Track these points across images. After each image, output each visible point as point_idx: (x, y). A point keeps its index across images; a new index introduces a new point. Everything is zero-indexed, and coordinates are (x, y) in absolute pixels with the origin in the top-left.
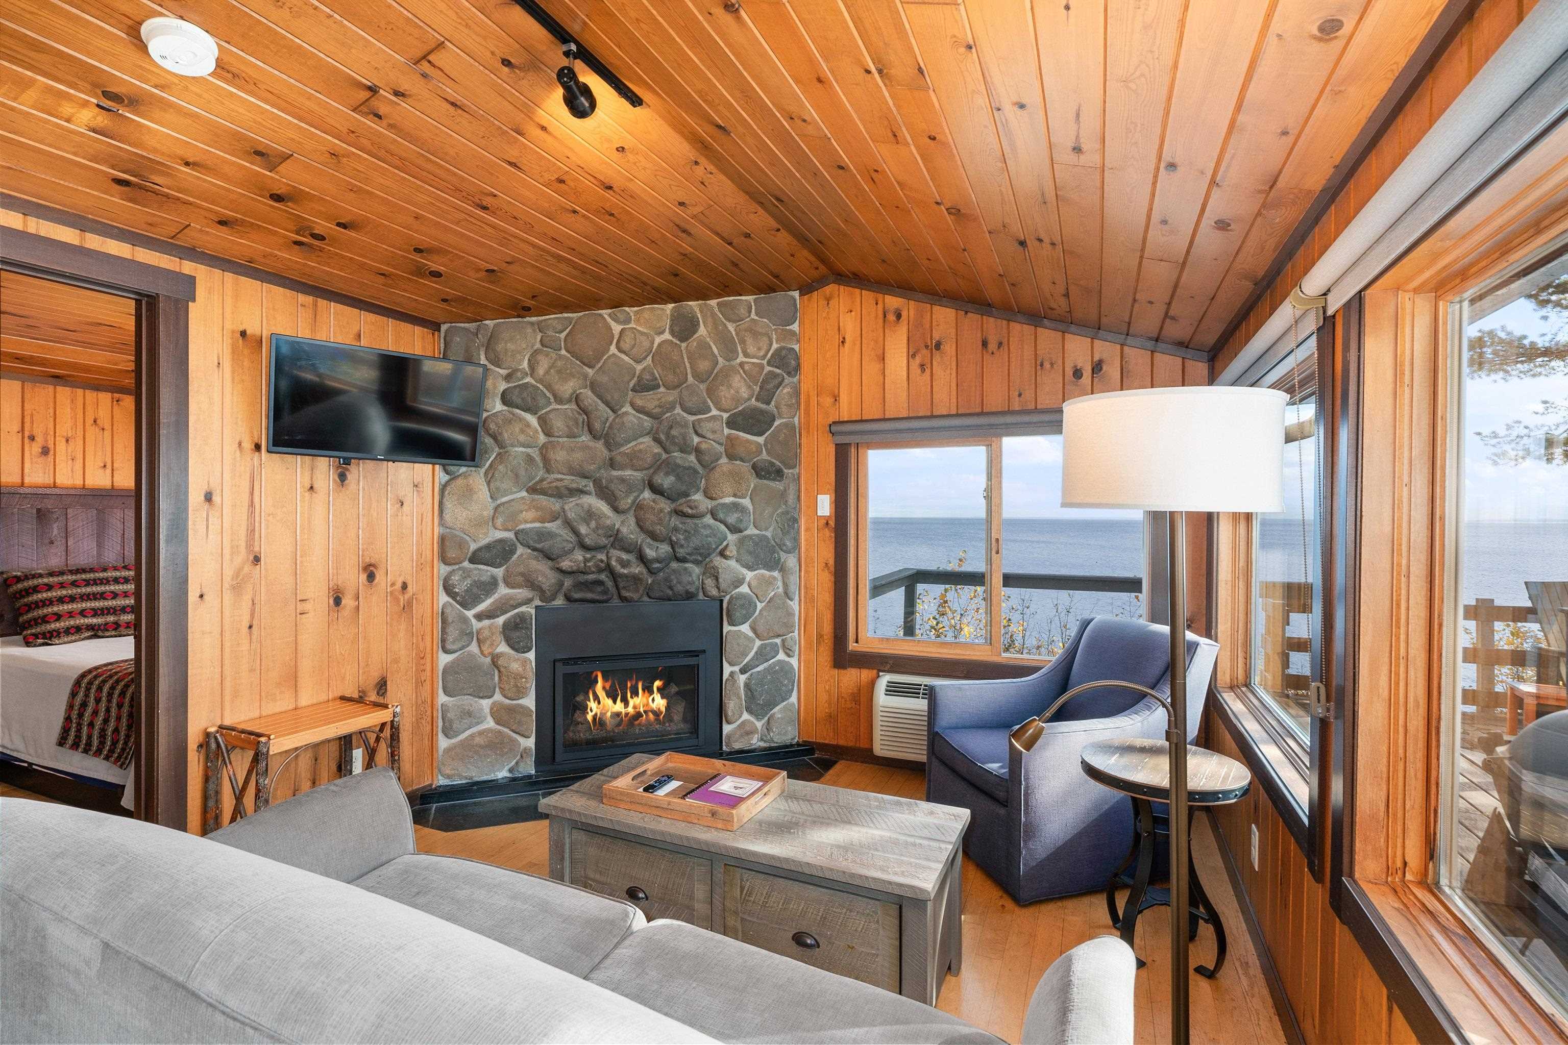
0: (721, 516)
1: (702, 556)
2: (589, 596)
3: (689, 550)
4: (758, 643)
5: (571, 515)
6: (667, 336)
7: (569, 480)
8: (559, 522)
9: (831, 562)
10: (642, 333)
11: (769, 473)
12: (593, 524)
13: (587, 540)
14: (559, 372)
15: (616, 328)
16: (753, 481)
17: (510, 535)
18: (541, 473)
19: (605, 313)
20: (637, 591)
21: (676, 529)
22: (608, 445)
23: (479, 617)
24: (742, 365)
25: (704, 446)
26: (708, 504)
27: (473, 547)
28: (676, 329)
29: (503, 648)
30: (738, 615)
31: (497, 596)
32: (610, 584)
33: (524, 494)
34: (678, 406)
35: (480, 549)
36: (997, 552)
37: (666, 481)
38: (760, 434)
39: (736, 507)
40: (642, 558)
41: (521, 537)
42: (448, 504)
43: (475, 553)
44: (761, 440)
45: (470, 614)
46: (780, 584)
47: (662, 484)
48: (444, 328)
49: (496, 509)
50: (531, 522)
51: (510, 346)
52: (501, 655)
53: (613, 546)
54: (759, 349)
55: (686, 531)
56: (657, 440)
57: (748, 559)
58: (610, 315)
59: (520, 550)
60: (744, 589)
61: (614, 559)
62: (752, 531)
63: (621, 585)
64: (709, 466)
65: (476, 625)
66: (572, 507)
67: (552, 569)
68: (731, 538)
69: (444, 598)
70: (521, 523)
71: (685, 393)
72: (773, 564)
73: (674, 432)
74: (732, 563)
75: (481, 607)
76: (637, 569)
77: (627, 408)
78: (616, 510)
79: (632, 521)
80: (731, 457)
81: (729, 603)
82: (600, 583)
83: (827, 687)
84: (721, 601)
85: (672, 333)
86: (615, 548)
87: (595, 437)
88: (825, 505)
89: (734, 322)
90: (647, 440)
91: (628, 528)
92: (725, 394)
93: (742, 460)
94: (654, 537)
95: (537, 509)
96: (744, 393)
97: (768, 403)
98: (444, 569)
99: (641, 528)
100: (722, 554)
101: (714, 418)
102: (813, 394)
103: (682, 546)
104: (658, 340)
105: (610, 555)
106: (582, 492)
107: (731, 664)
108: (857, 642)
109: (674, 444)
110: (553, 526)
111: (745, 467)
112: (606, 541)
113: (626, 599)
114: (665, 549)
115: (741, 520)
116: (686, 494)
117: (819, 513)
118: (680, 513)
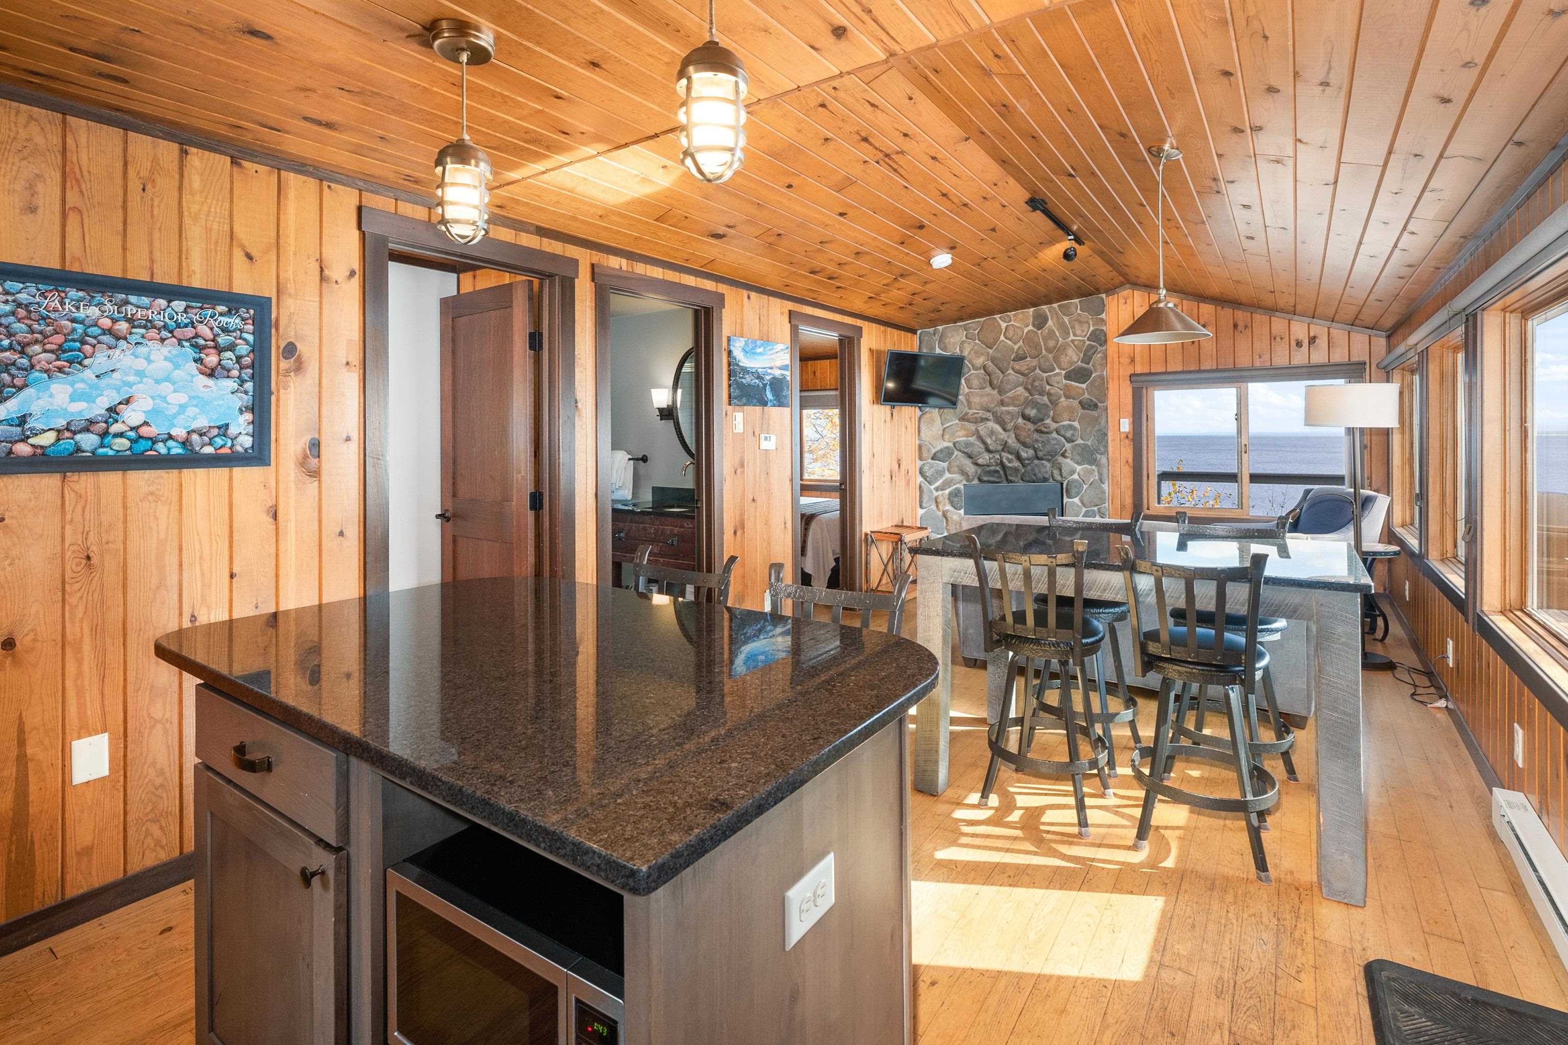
0: (1062, 432)
1: (1051, 456)
2: (992, 479)
3: (1044, 453)
4: (1084, 509)
5: (982, 433)
6: (1031, 327)
7: (982, 414)
8: (975, 437)
9: (1131, 460)
10: (1018, 327)
11: (1090, 406)
12: (994, 438)
13: (990, 447)
14: (976, 353)
15: (1004, 325)
16: (1081, 411)
17: (951, 445)
18: (967, 410)
19: (997, 317)
20: (1017, 476)
21: (1037, 441)
22: (1000, 393)
23: (937, 489)
24: (1073, 341)
25: (1052, 391)
26: (1054, 426)
27: (934, 451)
28: (1036, 323)
29: (948, 507)
30: (1073, 492)
31: (944, 478)
32: (1002, 472)
33: (957, 422)
34: (1038, 368)
35: (937, 452)
36: (1246, 451)
37: (1032, 412)
38: (1084, 383)
39: (1071, 427)
40: (1019, 458)
41: (956, 446)
42: (923, 428)
43: (935, 454)
44: (1084, 386)
45: (932, 487)
46: (1096, 474)
47: (1029, 415)
48: (919, 332)
49: (944, 430)
50: (961, 437)
51: (952, 340)
52: (947, 511)
53: (1003, 450)
54: (1083, 331)
55: (1042, 442)
56: (1026, 389)
57: (1078, 458)
58: (1000, 318)
59: (956, 453)
60: (1076, 476)
61: (1005, 458)
62: (1080, 441)
63: (1008, 473)
64: (1054, 403)
65: (936, 494)
66: (983, 429)
67: (972, 463)
68: (1068, 446)
69: (920, 479)
70: (956, 438)
71: (1042, 360)
72: (1093, 461)
73: (1036, 384)
74: (1068, 461)
75: (937, 484)
76: (1016, 464)
77: (1010, 371)
78: (1005, 430)
79: (1013, 435)
80: (1067, 397)
81: (1067, 485)
82: (997, 472)
84: (1062, 484)
85: (1034, 325)
86: (1005, 452)
87: (993, 389)
88: (1126, 425)
89: (1068, 316)
90: (1020, 390)
91: (1012, 441)
92: (1064, 360)
93: (1074, 399)
94: (1024, 444)
95: (965, 430)
96: (1075, 358)
97: (1088, 364)
98: (919, 463)
99: (1018, 440)
100: (1063, 455)
101: (1057, 374)
102: (1116, 356)
103: (1040, 451)
104: (1026, 330)
105: (1002, 456)
106: (988, 420)
108: (1148, 509)
109: (1036, 390)
110: (972, 439)
111: (1075, 403)
112: (1000, 448)
113: (1011, 482)
114: (1031, 452)
115: (1073, 435)
116: (1042, 420)
117: (1122, 430)
118: (1039, 431)
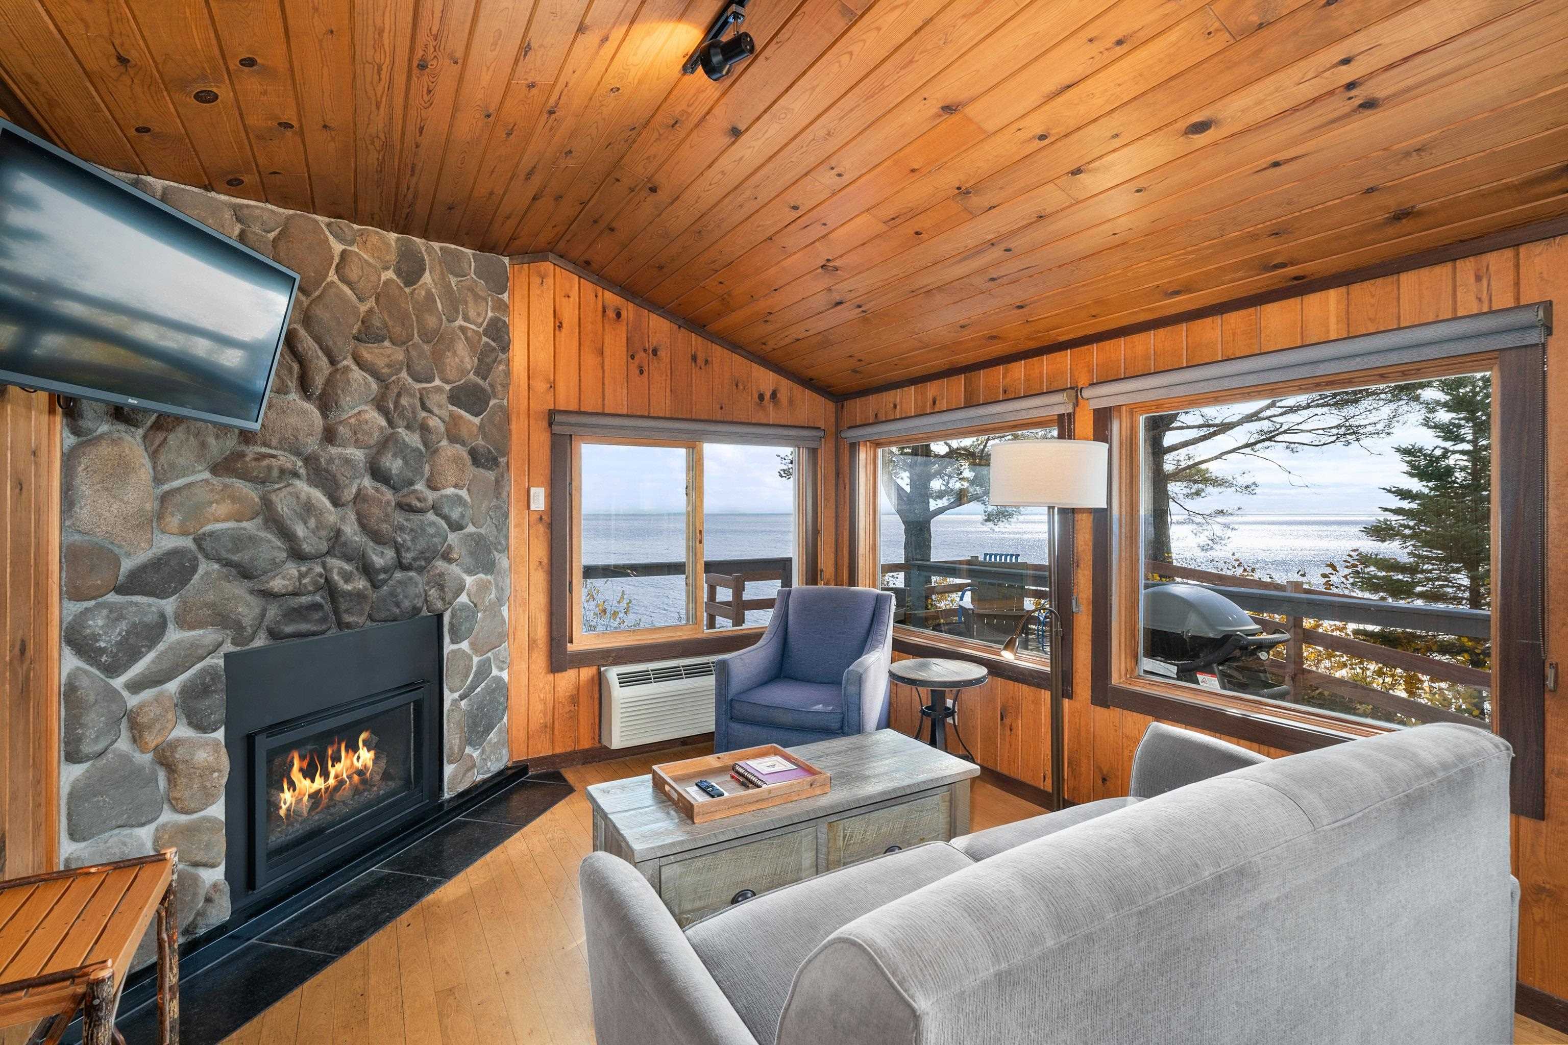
0: (446, 510)
1: (425, 561)
2: (304, 627)
3: (413, 554)
4: (476, 660)
5: (279, 509)
6: (390, 274)
7: (279, 459)
8: (261, 520)
9: (545, 560)
10: (365, 264)
11: (485, 460)
12: (312, 522)
13: (305, 546)
15: (337, 246)
16: (471, 470)
17: (187, 543)
18: (239, 443)
19: (322, 220)
20: (361, 613)
21: (401, 529)
22: (323, 409)
23: (135, 687)
24: (463, 329)
25: (428, 423)
26: (431, 496)
27: (127, 565)
28: (404, 268)
29: (182, 731)
30: (463, 629)
31: (161, 647)
32: (328, 607)
33: (207, 475)
34: (405, 369)
35: (139, 569)
36: (701, 542)
37: (393, 464)
38: (477, 415)
39: (459, 500)
40: (367, 570)
41: (207, 545)
42: (85, 487)
43: (130, 575)
44: (477, 420)
45: (118, 683)
46: (494, 589)
47: (390, 469)
49: (164, 498)
50: (224, 521)
52: (174, 745)
53: (331, 552)
55: (412, 530)
56: (382, 410)
57: (469, 561)
58: (329, 225)
59: (205, 567)
60: (464, 598)
61: (335, 571)
62: (471, 529)
63: (342, 607)
64: (432, 450)
65: (132, 701)
66: (281, 498)
67: (252, 592)
68: (453, 538)
69: (70, 662)
70: (208, 522)
71: (412, 353)
72: (489, 567)
73: (400, 402)
74: (454, 568)
75: (138, 669)
76: (360, 583)
77: (349, 362)
78: (336, 503)
79: (352, 516)
80: (452, 439)
81: (450, 616)
82: (316, 607)
83: (542, 696)
84: (442, 616)
85: (398, 272)
86: (335, 556)
87: (308, 396)
88: (539, 500)
89: (457, 276)
90: (371, 408)
91: (351, 530)
92: (449, 361)
93: (461, 443)
94: (377, 538)
95: (234, 499)
96: (466, 363)
97: (485, 379)
98: (69, 609)
99: (364, 527)
100: (447, 557)
101: (438, 389)
102: (523, 373)
103: (408, 549)
104: (383, 277)
105: (329, 566)
106: (296, 475)
107: (452, 691)
108: (571, 642)
109: (402, 415)
110: (250, 526)
111: (462, 451)
112: (324, 546)
113: (348, 626)
114: (390, 553)
115: (462, 516)
116: (411, 483)
117: (533, 507)
118: (406, 508)
